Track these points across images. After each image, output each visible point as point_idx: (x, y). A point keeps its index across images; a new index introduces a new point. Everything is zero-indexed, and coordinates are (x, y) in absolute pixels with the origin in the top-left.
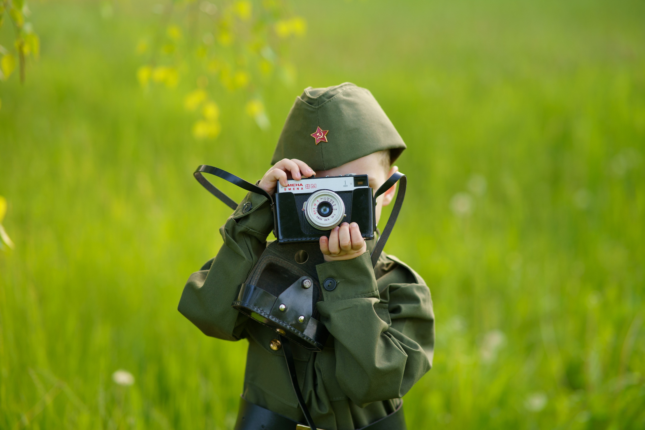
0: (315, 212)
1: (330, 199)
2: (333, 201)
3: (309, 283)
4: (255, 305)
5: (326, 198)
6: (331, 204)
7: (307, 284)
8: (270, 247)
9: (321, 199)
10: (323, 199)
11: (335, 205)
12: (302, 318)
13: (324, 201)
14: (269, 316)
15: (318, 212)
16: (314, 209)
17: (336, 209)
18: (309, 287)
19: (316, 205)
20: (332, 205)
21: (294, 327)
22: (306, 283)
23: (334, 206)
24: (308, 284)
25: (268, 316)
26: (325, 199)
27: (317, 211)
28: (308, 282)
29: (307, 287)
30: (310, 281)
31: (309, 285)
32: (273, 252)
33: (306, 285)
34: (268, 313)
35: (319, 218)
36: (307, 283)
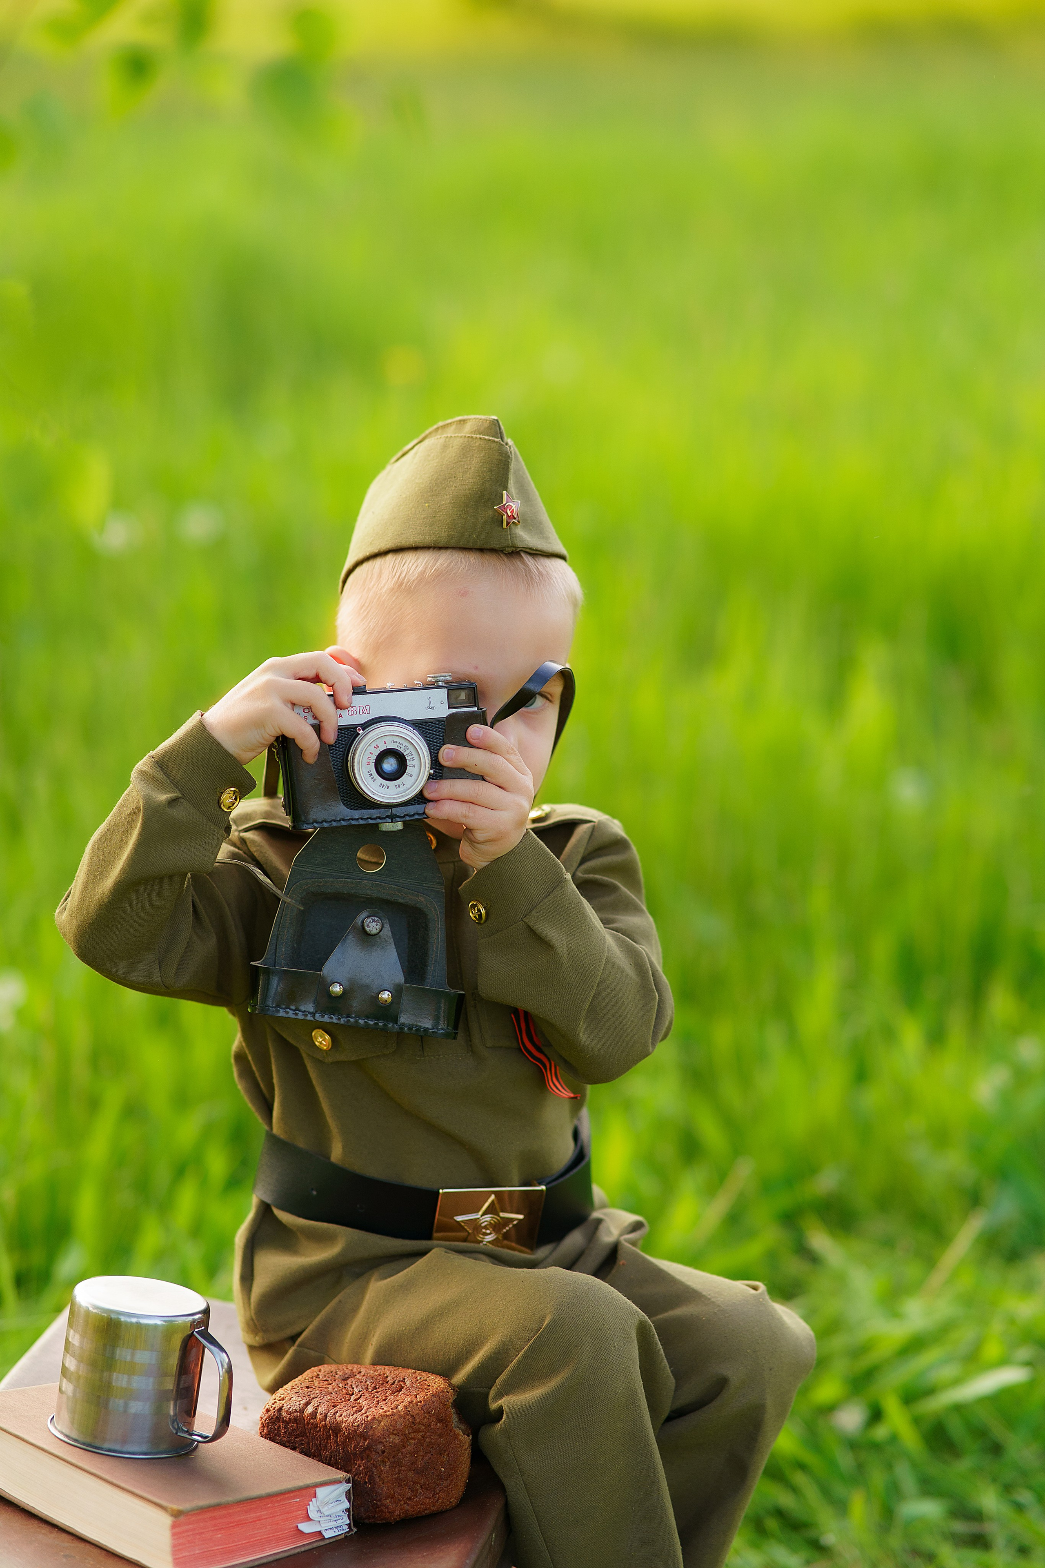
0: (369, 761)
1: (409, 750)
2: (412, 756)
3: (376, 923)
4: (278, 1006)
5: (404, 745)
6: (407, 760)
7: (372, 926)
8: (298, 864)
9: (394, 742)
10: (397, 744)
11: (414, 766)
12: (386, 996)
13: (397, 748)
14: (313, 1014)
15: (375, 763)
16: (371, 753)
17: (411, 776)
18: (378, 931)
19: (378, 749)
20: (408, 763)
21: (374, 1019)
22: (368, 926)
23: (410, 767)
24: (375, 926)
25: (314, 1016)
26: (401, 746)
27: (374, 761)
28: (374, 921)
29: (374, 931)
30: (376, 919)
31: (377, 927)
32: (307, 870)
33: (371, 929)
34: (312, 1010)
35: (371, 775)
36: (370, 925)
